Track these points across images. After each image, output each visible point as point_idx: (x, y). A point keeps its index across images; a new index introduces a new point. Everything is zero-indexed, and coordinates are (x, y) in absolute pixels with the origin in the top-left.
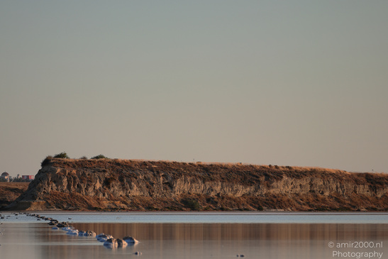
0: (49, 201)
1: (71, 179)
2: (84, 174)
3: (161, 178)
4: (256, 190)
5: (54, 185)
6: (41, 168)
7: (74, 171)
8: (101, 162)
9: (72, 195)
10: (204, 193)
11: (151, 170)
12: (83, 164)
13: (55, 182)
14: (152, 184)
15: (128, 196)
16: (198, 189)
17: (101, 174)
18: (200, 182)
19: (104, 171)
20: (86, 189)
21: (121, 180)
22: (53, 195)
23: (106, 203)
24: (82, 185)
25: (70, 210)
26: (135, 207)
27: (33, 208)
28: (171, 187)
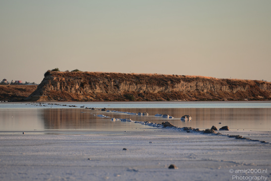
0: (50, 96)
1: (62, 83)
2: (69, 80)
3: (113, 83)
4: (166, 89)
5: (52, 87)
6: (44, 77)
7: (64, 79)
8: (78, 73)
9: (62, 92)
10: (137, 91)
11: (107, 78)
12: (67, 75)
13: (53, 85)
14: (108, 86)
15: (94, 93)
16: (133, 88)
17: (79, 80)
18: (134, 84)
19: (81, 79)
20: (71, 89)
21: (90, 83)
22: (52, 92)
23: (82, 97)
24: (68, 87)
25: (62, 101)
26: (98, 99)
27: (41, 100)
28: (118, 87)
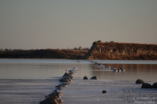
0: (95, 56)
1: (102, 49)
2: (107, 47)
3: (133, 49)
5: (97, 51)
7: (103, 47)
8: (112, 43)
9: (102, 54)
10: (147, 54)
11: (129, 46)
12: (106, 44)
13: (97, 50)
14: (130, 51)
15: (121, 55)
16: (145, 52)
17: (112, 48)
18: (146, 50)
19: (114, 47)
20: (108, 52)
21: (119, 49)
22: (96, 54)
23: (114, 57)
24: (106, 51)
25: (102, 59)
26: (124, 58)
27: (90, 59)
28: (136, 52)
